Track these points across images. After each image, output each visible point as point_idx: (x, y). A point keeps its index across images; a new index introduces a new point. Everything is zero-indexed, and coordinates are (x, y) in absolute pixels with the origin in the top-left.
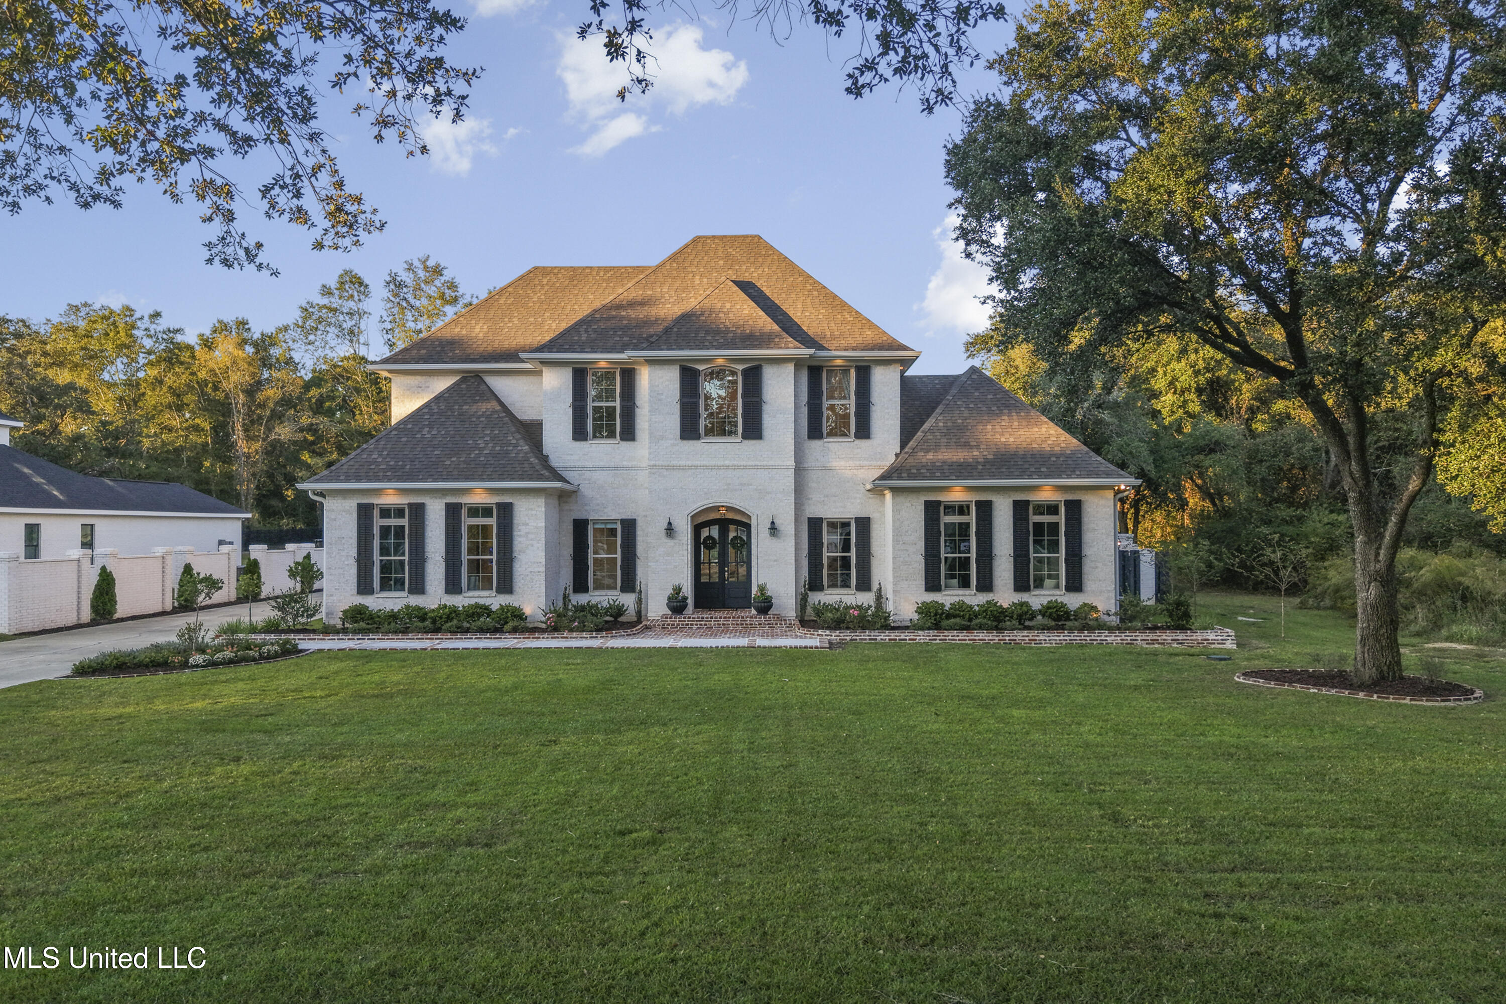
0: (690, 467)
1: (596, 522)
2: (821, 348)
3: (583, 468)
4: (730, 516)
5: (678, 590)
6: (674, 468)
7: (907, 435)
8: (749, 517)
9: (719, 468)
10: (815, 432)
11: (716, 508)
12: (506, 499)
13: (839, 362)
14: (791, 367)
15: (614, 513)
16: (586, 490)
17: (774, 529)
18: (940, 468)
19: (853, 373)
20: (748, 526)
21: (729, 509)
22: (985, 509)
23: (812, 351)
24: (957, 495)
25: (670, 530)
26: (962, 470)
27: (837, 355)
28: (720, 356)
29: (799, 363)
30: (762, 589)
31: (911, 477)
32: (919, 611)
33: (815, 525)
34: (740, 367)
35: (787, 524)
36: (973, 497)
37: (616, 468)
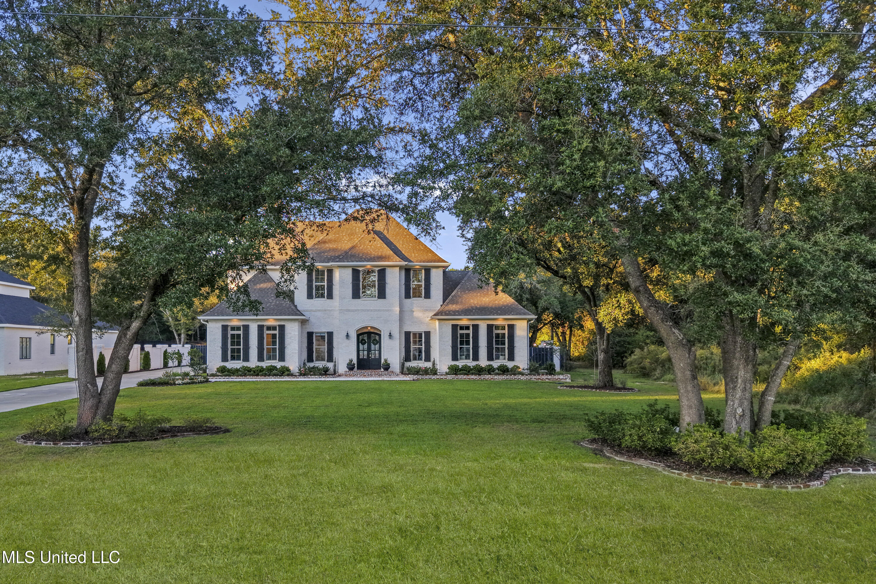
0: (356, 310)
1: (316, 333)
2: (410, 261)
3: (311, 311)
4: (372, 331)
5: (351, 361)
6: (349, 311)
7: (445, 297)
8: (380, 331)
9: (368, 310)
10: (408, 296)
11: (367, 327)
12: (282, 323)
13: (418, 267)
14: (398, 269)
15: (324, 329)
16: (312, 320)
17: (390, 335)
18: (458, 311)
19: (423, 271)
20: (380, 335)
21: (372, 327)
22: (476, 328)
23: (406, 263)
24: (464, 322)
25: (348, 336)
26: (467, 312)
27: (417, 265)
28: (368, 265)
29: (401, 267)
30: (386, 361)
31: (446, 314)
32: (449, 368)
33: (407, 334)
34: (377, 269)
35: (396, 334)
36: (471, 323)
37: (325, 310)
